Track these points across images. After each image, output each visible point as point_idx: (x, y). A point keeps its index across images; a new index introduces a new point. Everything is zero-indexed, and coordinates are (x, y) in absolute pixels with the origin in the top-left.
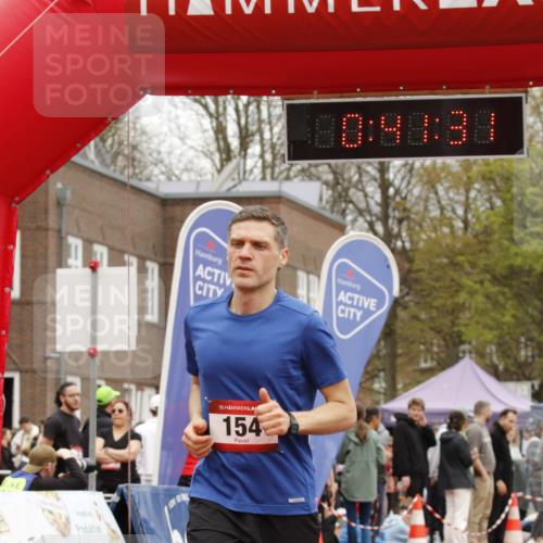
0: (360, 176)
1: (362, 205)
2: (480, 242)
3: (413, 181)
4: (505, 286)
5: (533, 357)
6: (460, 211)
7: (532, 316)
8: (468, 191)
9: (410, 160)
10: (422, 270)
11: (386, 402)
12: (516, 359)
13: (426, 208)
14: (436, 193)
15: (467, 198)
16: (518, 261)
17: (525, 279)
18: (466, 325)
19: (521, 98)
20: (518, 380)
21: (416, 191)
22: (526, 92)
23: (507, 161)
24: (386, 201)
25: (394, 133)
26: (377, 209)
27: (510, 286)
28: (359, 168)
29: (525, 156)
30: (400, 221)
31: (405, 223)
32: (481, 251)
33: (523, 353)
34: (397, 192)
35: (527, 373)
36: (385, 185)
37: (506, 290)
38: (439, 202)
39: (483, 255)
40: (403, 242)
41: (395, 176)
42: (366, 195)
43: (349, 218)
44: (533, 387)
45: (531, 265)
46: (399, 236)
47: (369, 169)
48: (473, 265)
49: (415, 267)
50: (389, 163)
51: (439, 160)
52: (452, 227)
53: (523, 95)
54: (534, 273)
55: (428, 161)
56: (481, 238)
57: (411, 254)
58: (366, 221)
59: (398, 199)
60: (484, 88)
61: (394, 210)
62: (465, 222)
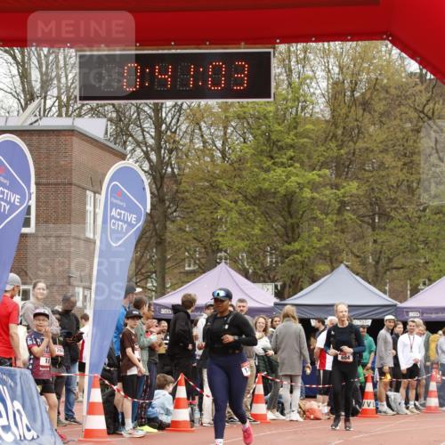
0: (138, 115)
1: (140, 138)
2: (235, 170)
3: (181, 119)
4: (254, 205)
5: (277, 262)
6: (219, 144)
7: (276, 230)
8: (225, 128)
9: (179, 102)
10: (187, 191)
11: (156, 298)
12: (262, 264)
13: (191, 141)
14: (200, 129)
15: (225, 133)
16: (266, 185)
17: (271, 200)
18: (223, 236)
19: (270, 53)
20: (265, 282)
21: (184, 127)
22: (274, 48)
23: (257, 103)
24: (159, 135)
25: (166, 80)
26: (151, 142)
27: (259, 205)
28: (138, 108)
29: (272, 99)
30: (171, 151)
31: (174, 153)
32: (235, 177)
33: (269, 260)
34: (168, 128)
35: (271, 277)
36: (158, 122)
37: (256, 208)
38: (202, 136)
39: (237, 179)
40: (172, 169)
41: (167, 115)
42: (143, 131)
43: (129, 148)
44: (276, 287)
45: (276, 189)
46: (169, 164)
47: (146, 109)
48: (230, 188)
49: (182, 188)
50: (162, 104)
51: (203, 102)
52: (212, 156)
53: (271, 50)
54: (278, 195)
55: (194, 103)
56: (236, 165)
57: (179, 178)
58: (143, 150)
59: (169, 133)
60: (239, 44)
61: (166, 142)
62: (223, 152)
